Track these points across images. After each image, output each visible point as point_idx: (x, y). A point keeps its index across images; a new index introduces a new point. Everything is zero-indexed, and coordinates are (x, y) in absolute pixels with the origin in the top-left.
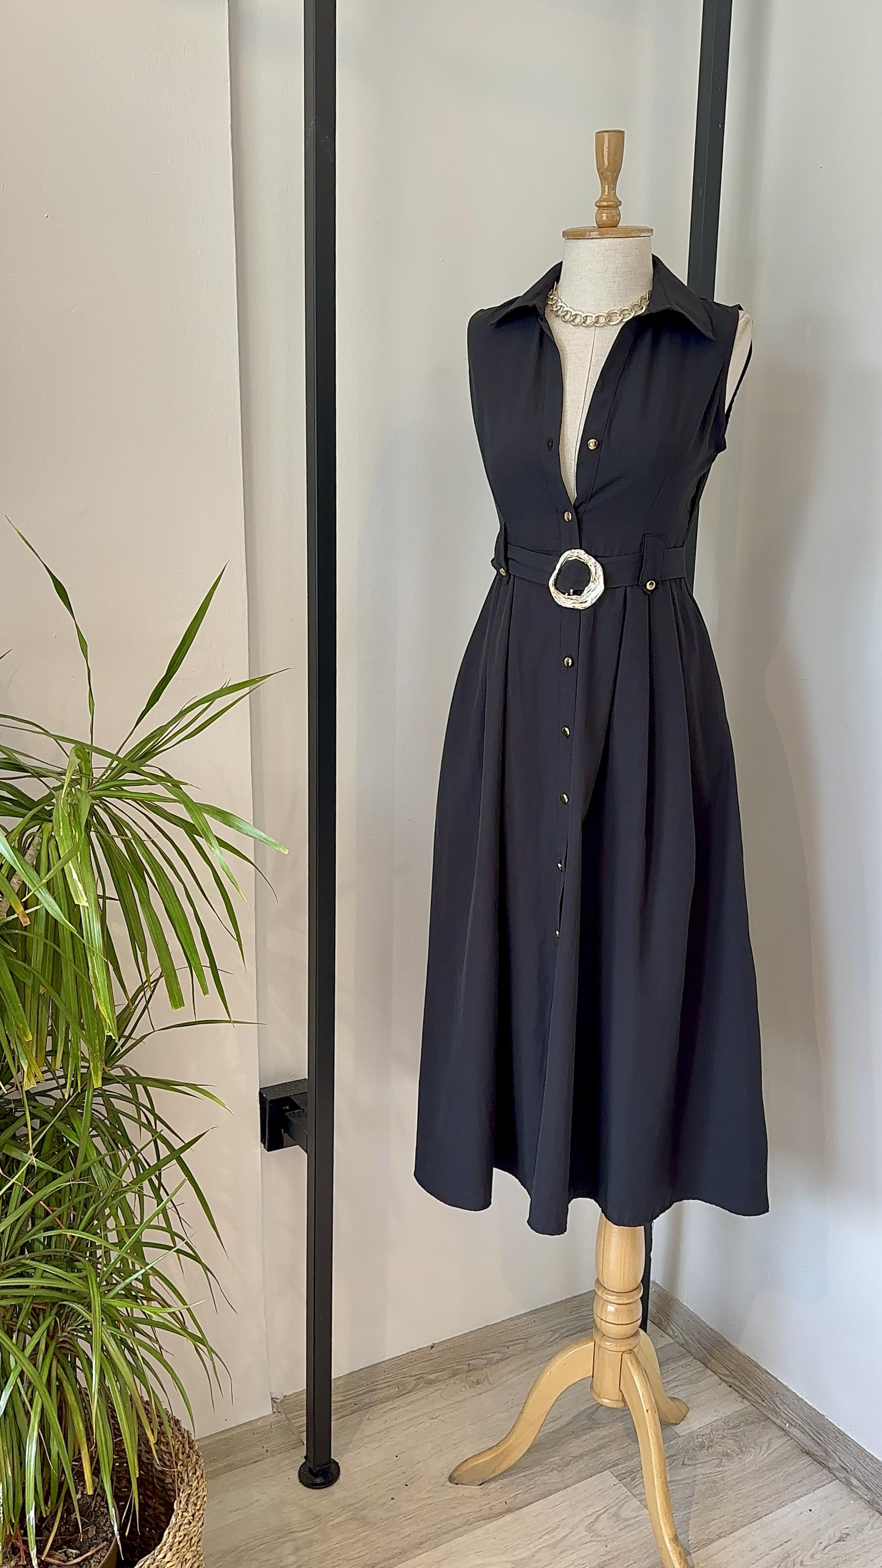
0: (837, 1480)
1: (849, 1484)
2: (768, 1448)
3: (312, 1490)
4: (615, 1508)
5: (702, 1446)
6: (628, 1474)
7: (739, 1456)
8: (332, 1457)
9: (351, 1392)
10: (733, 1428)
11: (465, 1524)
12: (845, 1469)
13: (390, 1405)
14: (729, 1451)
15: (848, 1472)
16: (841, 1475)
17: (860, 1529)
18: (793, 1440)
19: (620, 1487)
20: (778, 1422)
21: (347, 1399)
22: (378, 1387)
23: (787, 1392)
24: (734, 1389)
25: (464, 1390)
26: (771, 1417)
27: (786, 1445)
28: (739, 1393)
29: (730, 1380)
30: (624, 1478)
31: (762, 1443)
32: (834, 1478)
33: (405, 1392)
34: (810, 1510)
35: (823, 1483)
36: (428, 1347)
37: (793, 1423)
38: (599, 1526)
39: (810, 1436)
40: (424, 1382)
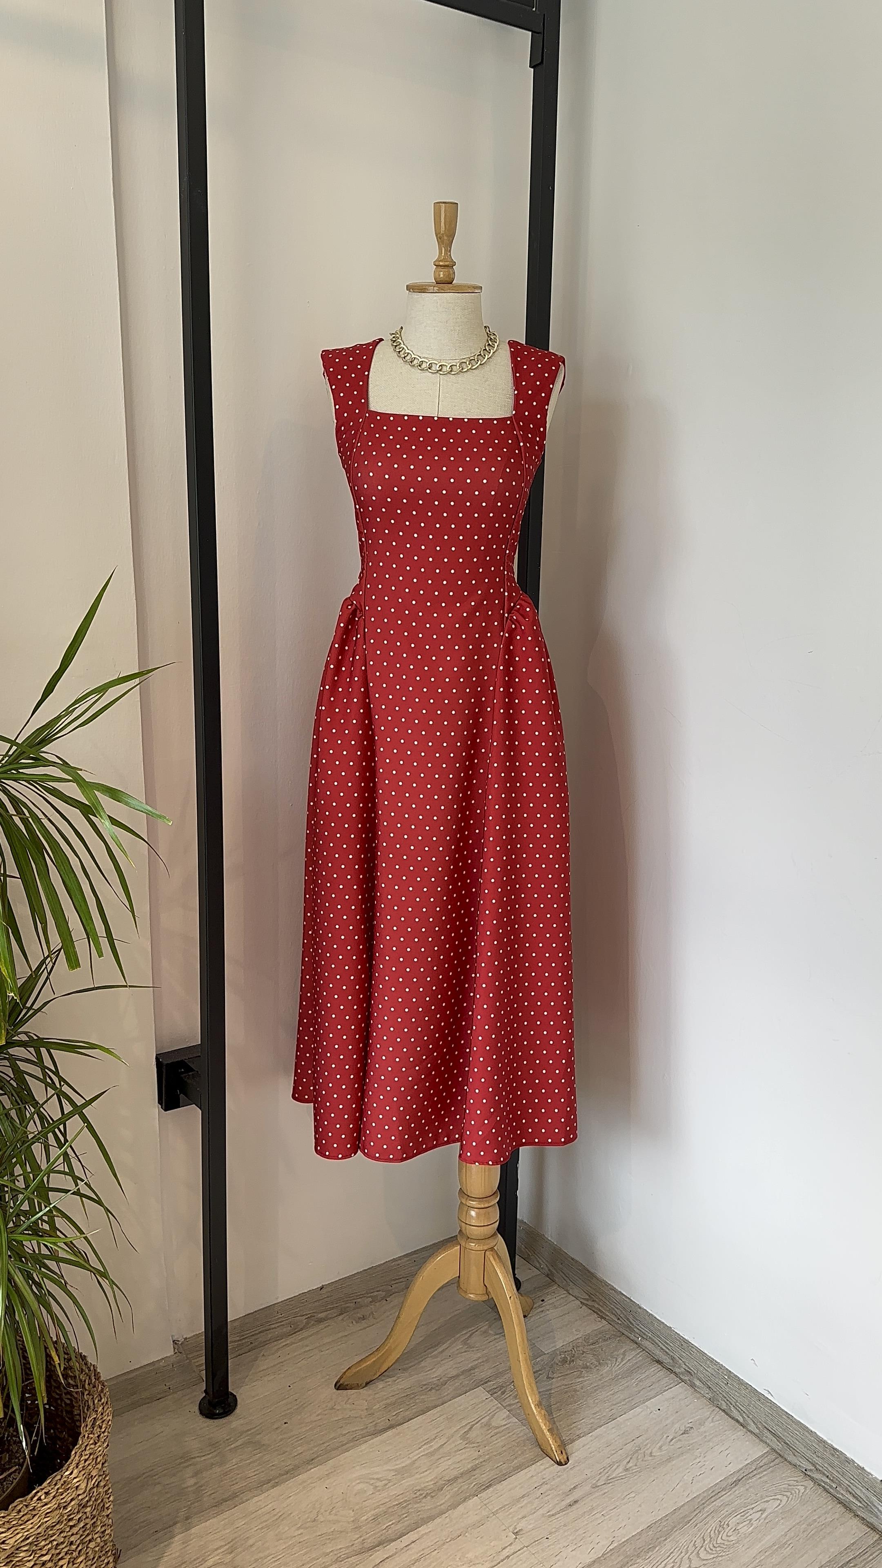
0: (683, 1383)
1: (693, 1385)
2: (622, 1360)
3: (212, 1421)
4: (488, 1418)
5: (564, 1361)
6: (499, 1389)
7: (597, 1368)
8: (230, 1390)
9: (247, 1332)
10: (592, 1344)
11: (353, 1440)
12: (689, 1372)
13: (283, 1342)
14: (588, 1364)
15: (692, 1375)
16: (686, 1378)
17: (702, 1423)
18: (644, 1352)
19: (492, 1400)
20: (632, 1337)
21: (243, 1339)
22: (273, 1326)
23: (639, 1310)
24: (594, 1311)
25: (351, 1325)
26: (626, 1333)
27: (639, 1356)
28: (598, 1314)
29: (590, 1303)
30: (496, 1393)
31: (618, 1355)
32: (680, 1381)
33: (296, 1330)
34: (659, 1410)
35: (671, 1386)
36: (318, 1288)
37: (644, 1336)
38: (472, 1435)
39: (659, 1346)
40: (314, 1320)
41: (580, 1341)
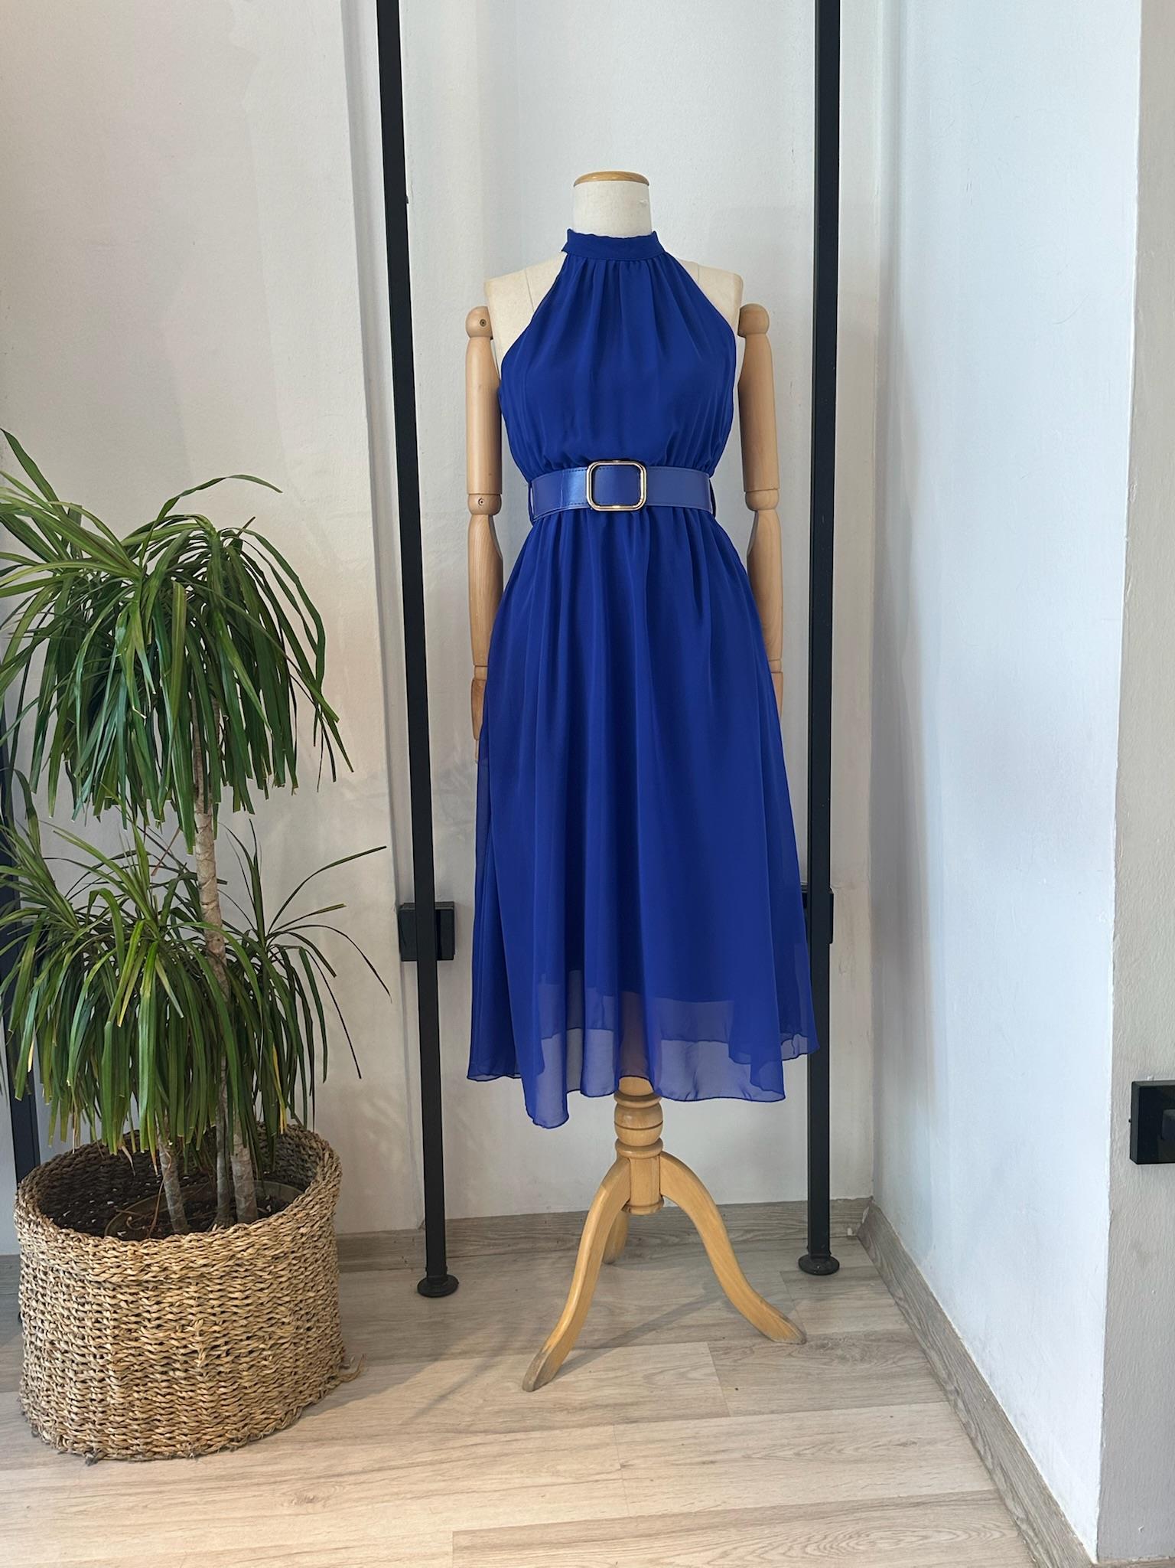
0: (946, 1403)
1: (954, 1406)
2: (892, 1364)
4: (688, 1369)
5: (823, 1346)
7: (856, 1362)
10: (872, 1340)
12: (957, 1391)
14: (848, 1356)
15: (958, 1394)
16: (952, 1398)
17: (932, 1443)
18: (927, 1362)
19: (708, 1356)
20: (924, 1346)
23: (939, 1313)
26: (920, 1340)
28: (903, 1313)
29: (902, 1303)
30: (720, 1351)
31: (891, 1358)
32: (944, 1398)
34: (892, 1417)
35: (928, 1401)
39: (943, 1359)
41: (860, 1334)
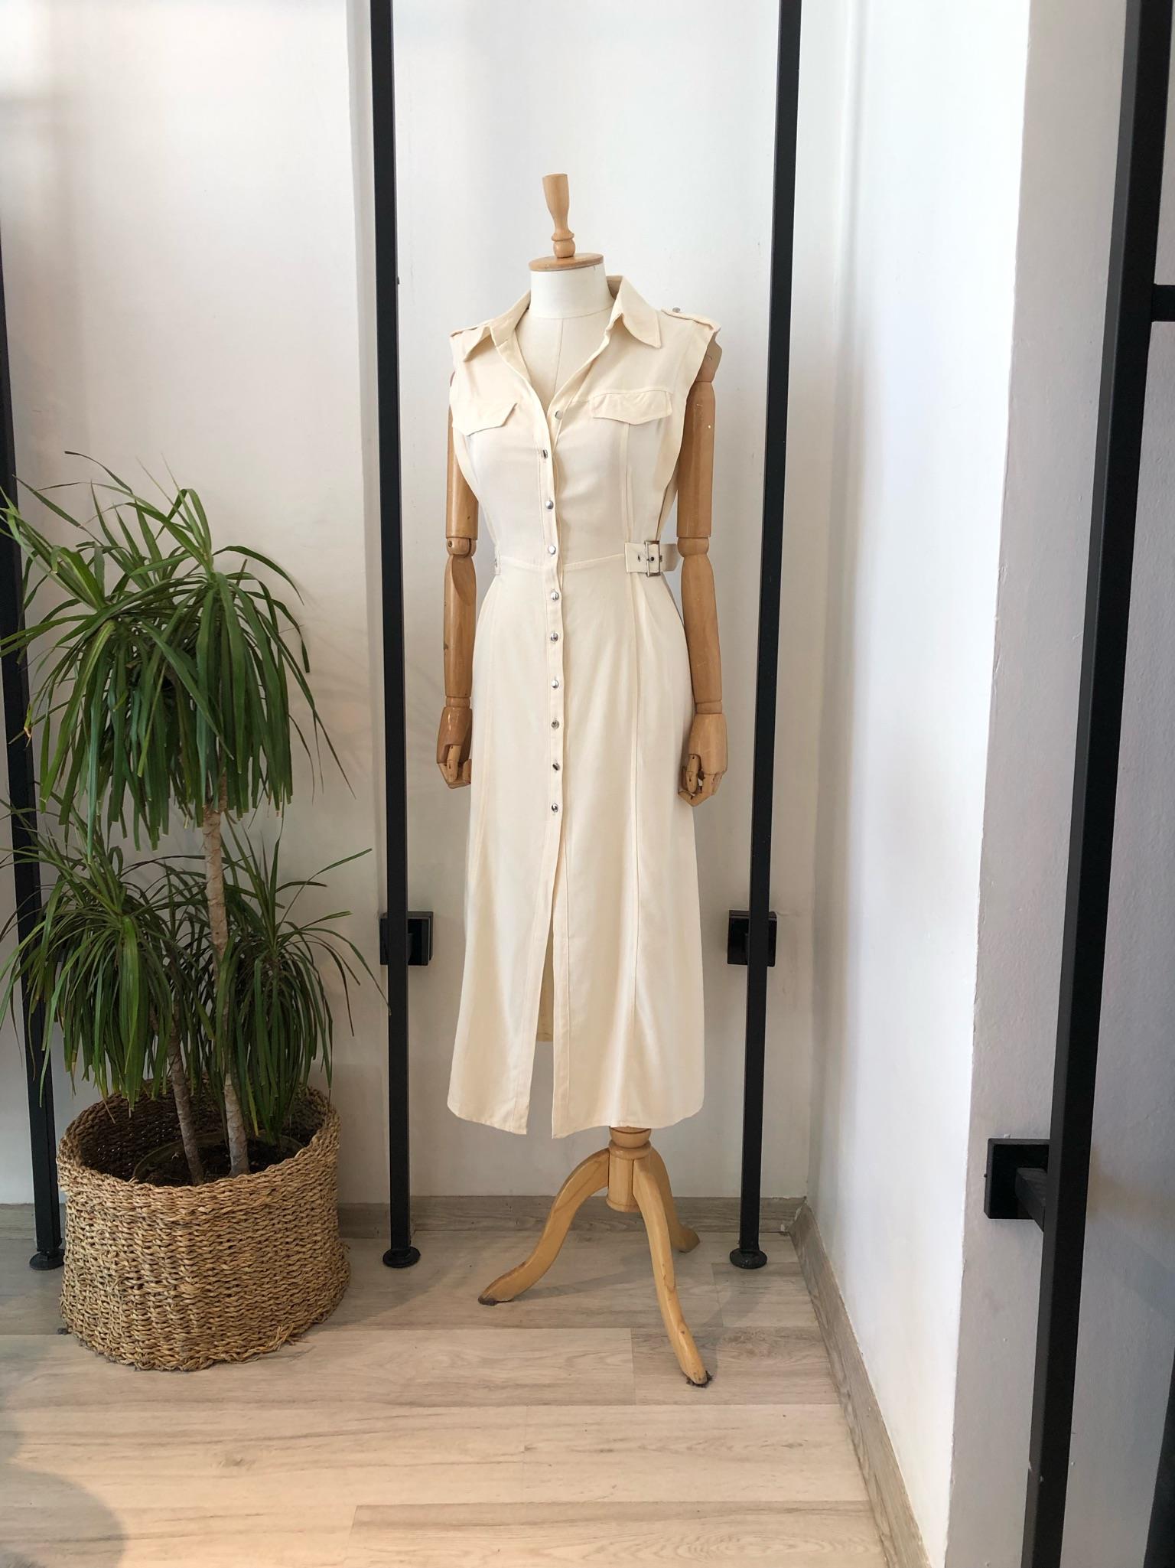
0: (839, 1405)
1: (846, 1409)
2: (797, 1361)
5: (737, 1339)
7: (762, 1357)
8: (412, 1246)
11: (476, 1323)
14: (757, 1351)
15: (850, 1398)
17: (819, 1446)
18: (829, 1363)
19: (628, 1342)
20: (827, 1344)
23: (845, 1317)
24: (815, 1309)
26: (826, 1341)
27: (823, 1364)
28: (817, 1314)
29: (816, 1301)
30: (639, 1338)
31: (797, 1355)
32: (839, 1400)
33: (521, 1228)
34: (785, 1416)
35: (823, 1402)
39: (842, 1360)
41: (772, 1329)
